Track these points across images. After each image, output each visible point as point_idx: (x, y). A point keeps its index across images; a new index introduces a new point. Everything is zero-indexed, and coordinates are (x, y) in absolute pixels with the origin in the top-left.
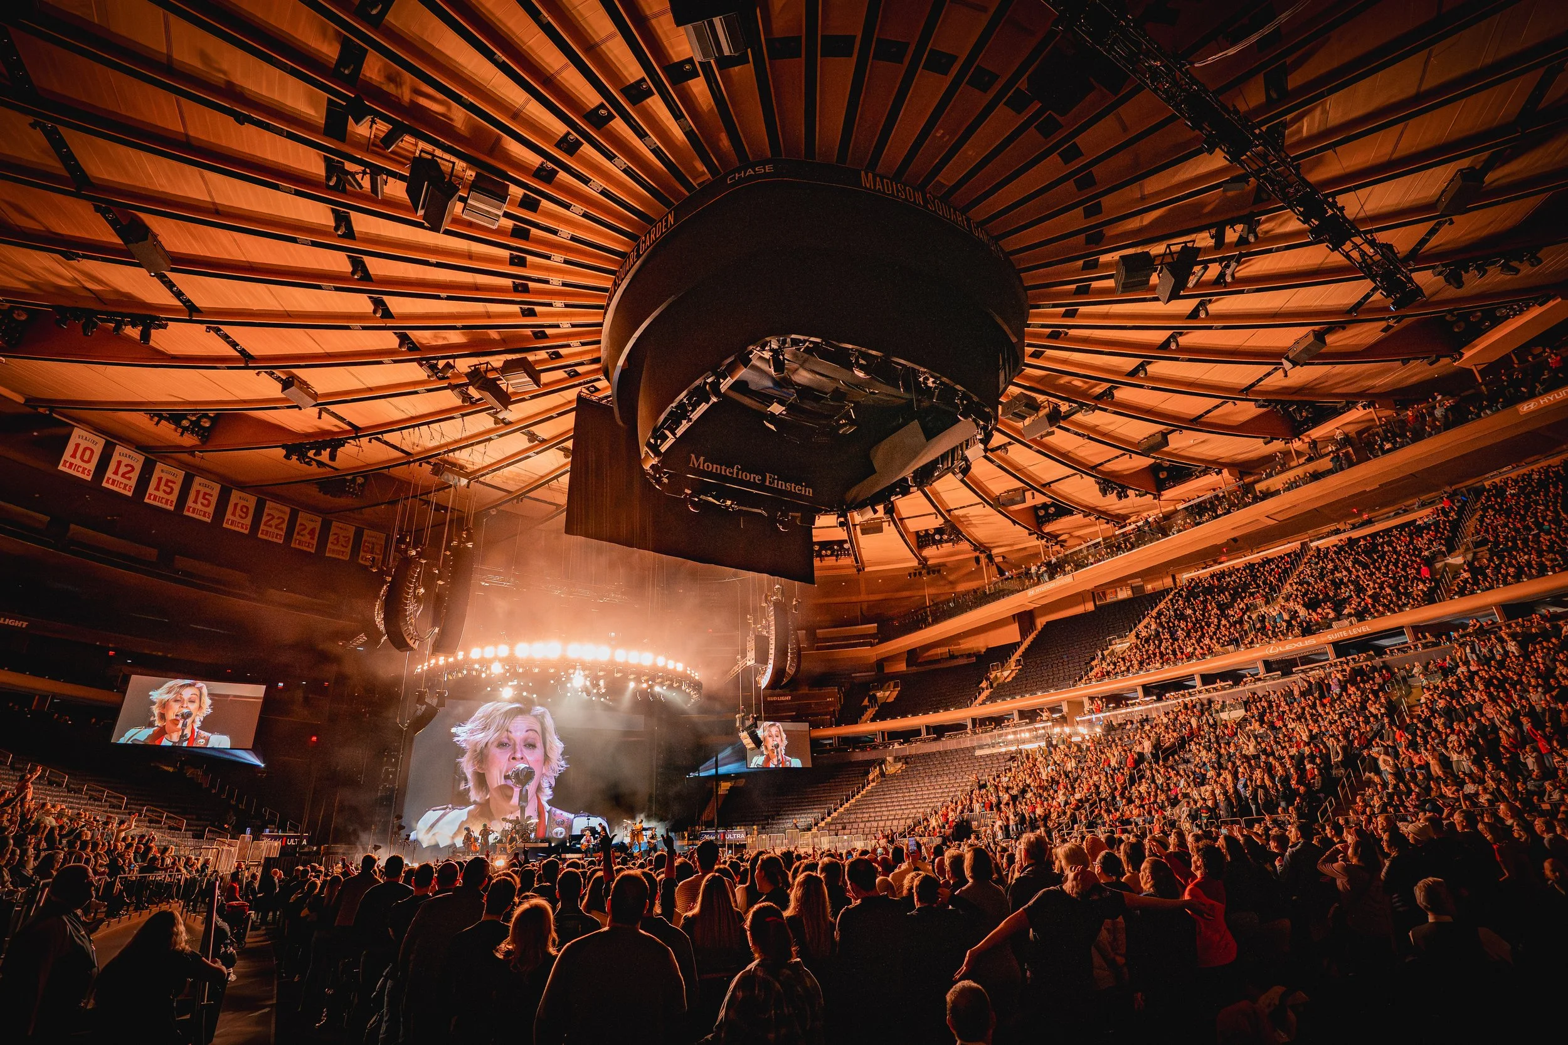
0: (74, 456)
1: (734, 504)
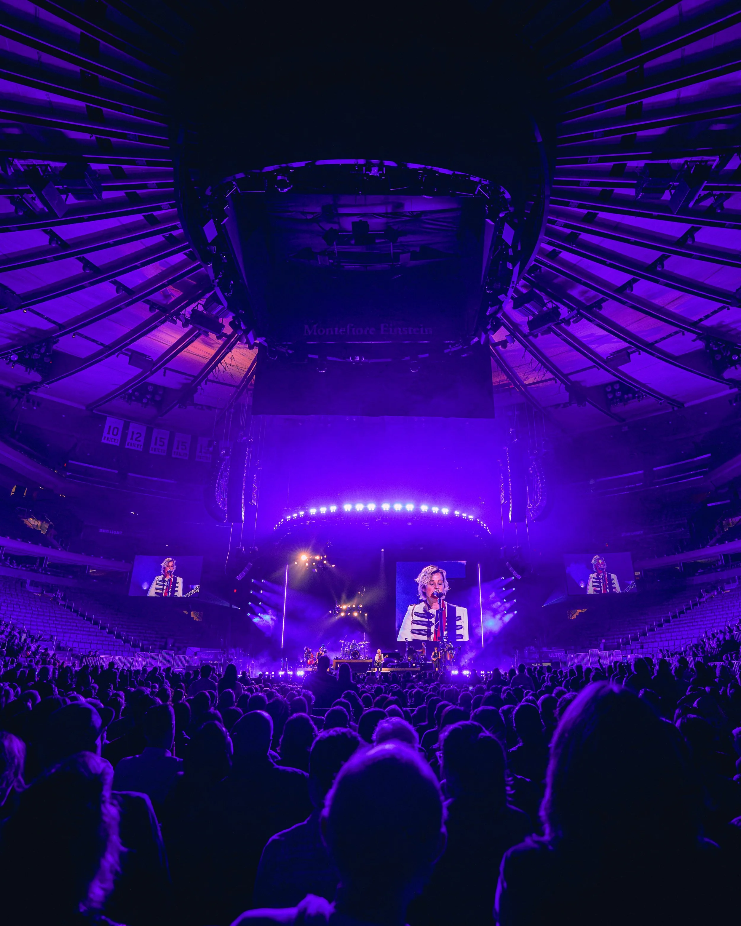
0: (109, 433)
1: (362, 359)
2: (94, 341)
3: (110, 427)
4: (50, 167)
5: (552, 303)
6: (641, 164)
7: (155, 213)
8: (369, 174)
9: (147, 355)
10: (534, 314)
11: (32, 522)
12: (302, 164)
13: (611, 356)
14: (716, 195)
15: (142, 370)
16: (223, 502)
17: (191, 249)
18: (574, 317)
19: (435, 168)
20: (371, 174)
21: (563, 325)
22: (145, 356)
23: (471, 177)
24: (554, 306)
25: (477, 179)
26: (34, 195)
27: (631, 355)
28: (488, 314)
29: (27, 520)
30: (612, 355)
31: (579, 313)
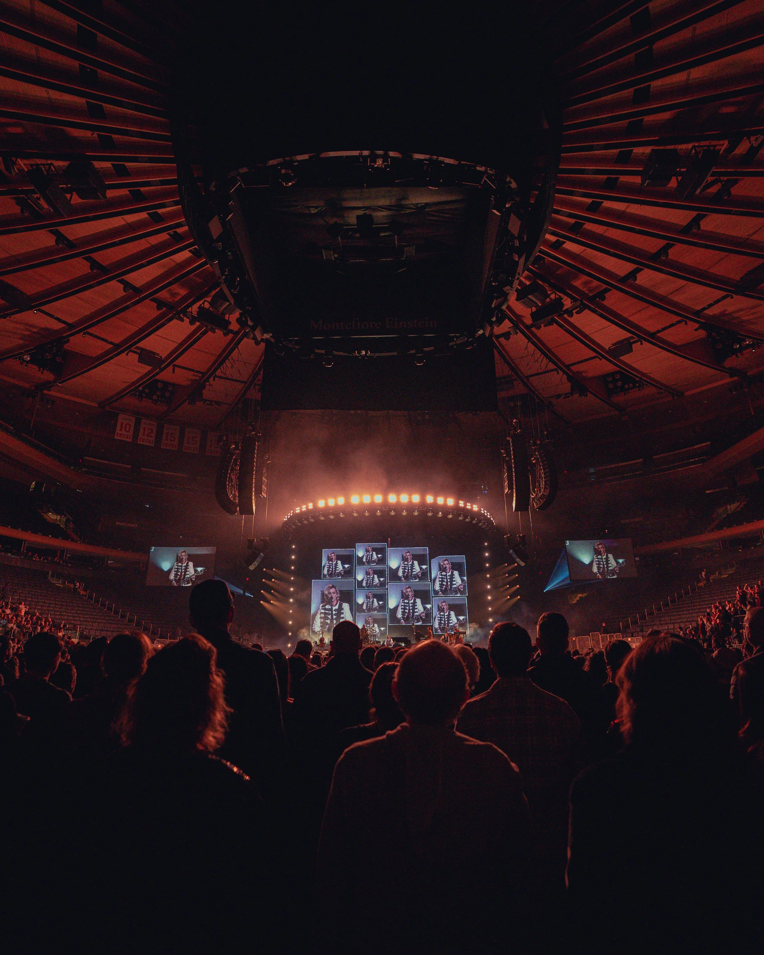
0: (121, 430)
1: (368, 353)
2: (103, 340)
3: (122, 423)
4: (53, 166)
5: (556, 294)
6: (648, 150)
7: (160, 211)
8: (374, 165)
9: (156, 353)
10: (537, 306)
11: (52, 516)
12: (306, 157)
13: (612, 346)
14: (723, 181)
15: (151, 368)
16: (234, 496)
17: (196, 247)
18: (576, 308)
19: (441, 159)
20: (376, 166)
21: (566, 316)
22: (154, 353)
23: (477, 167)
24: (557, 296)
25: (483, 169)
26: (38, 196)
27: (633, 345)
28: (493, 306)
29: (47, 515)
30: (614, 346)
31: (582, 304)
